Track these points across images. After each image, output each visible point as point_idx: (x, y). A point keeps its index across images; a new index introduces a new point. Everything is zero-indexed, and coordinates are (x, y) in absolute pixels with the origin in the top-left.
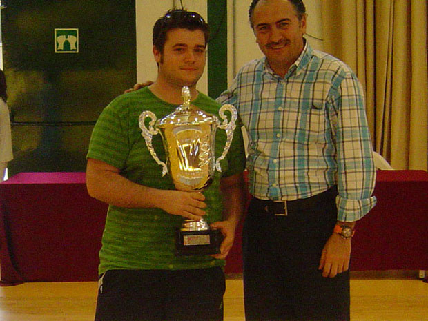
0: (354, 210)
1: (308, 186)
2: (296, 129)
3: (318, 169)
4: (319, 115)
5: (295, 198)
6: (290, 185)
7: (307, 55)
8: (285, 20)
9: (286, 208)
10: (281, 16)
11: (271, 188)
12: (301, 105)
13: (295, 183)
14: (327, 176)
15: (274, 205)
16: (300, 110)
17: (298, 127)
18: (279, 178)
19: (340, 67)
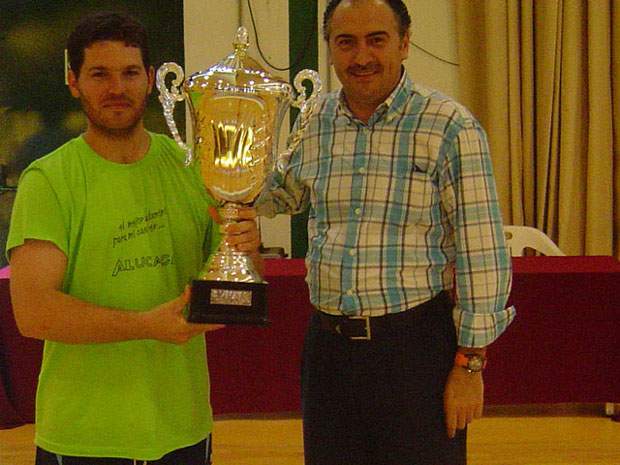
0: (486, 329)
1: (401, 292)
2: (387, 202)
3: (417, 267)
4: (425, 181)
5: (382, 313)
6: (373, 293)
7: (405, 90)
8: (379, 33)
9: (368, 328)
10: (374, 27)
11: (344, 296)
12: (395, 166)
13: (382, 290)
14: (430, 277)
15: (349, 324)
16: (394, 173)
17: (391, 199)
18: (357, 281)
19: (455, 112)
